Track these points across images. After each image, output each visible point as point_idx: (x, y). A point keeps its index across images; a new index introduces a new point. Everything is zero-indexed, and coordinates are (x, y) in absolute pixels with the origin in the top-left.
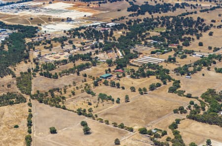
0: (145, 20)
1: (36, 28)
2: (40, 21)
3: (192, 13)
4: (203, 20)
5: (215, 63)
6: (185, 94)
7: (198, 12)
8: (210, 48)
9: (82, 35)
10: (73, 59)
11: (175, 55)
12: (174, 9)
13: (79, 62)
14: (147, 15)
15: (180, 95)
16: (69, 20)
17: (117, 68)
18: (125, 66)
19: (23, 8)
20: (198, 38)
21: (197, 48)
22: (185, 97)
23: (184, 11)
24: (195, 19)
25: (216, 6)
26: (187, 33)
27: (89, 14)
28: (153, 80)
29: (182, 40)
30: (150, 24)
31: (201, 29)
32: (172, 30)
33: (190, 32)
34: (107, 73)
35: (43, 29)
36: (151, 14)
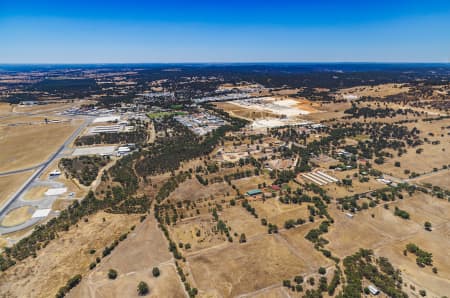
0: (354, 125)
1: (249, 122)
2: (256, 115)
3: (411, 121)
4: (418, 132)
5: (401, 197)
6: (326, 247)
7: (420, 120)
8: (407, 172)
9: (279, 134)
10: (242, 163)
11: (356, 175)
12: (394, 115)
13: (245, 168)
14: (361, 119)
15: (317, 248)
16: (283, 117)
17: (275, 183)
18: (287, 182)
19: (259, 102)
20: (399, 155)
21: (391, 169)
22: (321, 253)
23: (404, 118)
24: (410, 129)
25: (445, 115)
26: (389, 147)
27: (306, 113)
28: (302, 211)
29: (377, 155)
30: (356, 130)
31: (410, 142)
32: (375, 140)
33: (395, 145)
34: (260, 187)
35: (254, 124)
36: (365, 117)
